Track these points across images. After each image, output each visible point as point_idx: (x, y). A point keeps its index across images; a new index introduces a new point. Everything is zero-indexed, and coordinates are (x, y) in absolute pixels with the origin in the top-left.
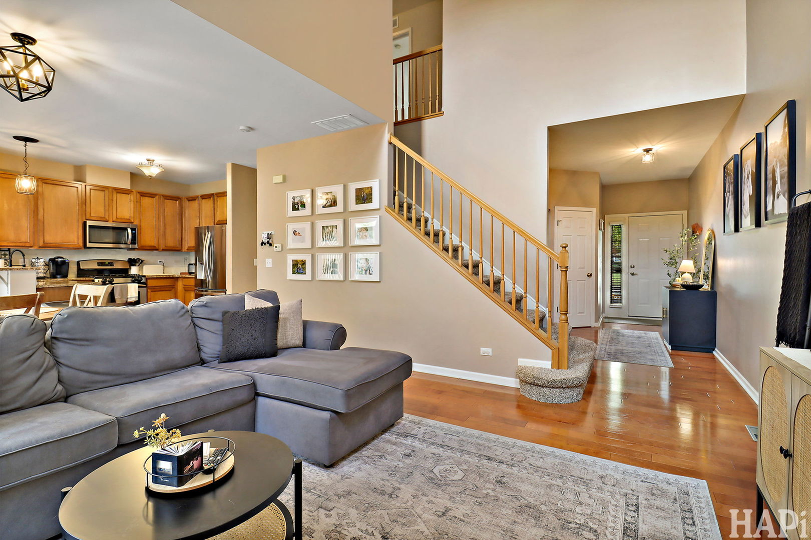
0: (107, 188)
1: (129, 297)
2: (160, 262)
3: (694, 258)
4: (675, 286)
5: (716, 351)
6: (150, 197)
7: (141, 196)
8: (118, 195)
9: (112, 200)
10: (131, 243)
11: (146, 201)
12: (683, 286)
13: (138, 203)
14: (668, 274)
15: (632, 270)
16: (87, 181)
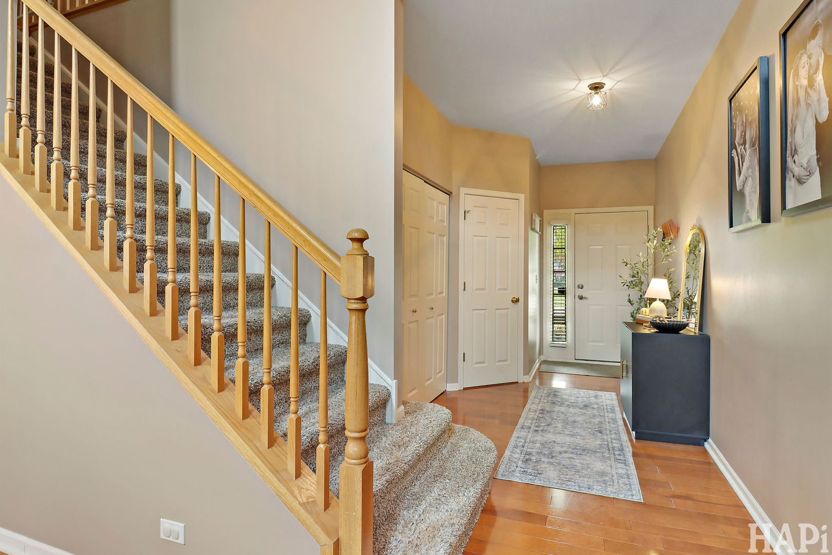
3: (667, 275)
4: (640, 323)
5: (709, 444)
12: (654, 325)
14: (630, 301)
15: (580, 292)
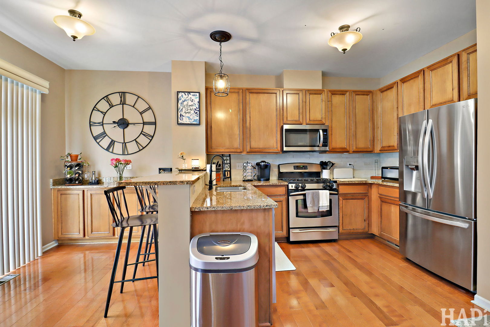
0: (301, 90)
1: (320, 205)
2: (350, 165)
6: (341, 94)
7: (332, 94)
8: (311, 96)
9: (306, 102)
10: (323, 146)
11: (337, 99)
13: (329, 101)
16: (285, 87)
